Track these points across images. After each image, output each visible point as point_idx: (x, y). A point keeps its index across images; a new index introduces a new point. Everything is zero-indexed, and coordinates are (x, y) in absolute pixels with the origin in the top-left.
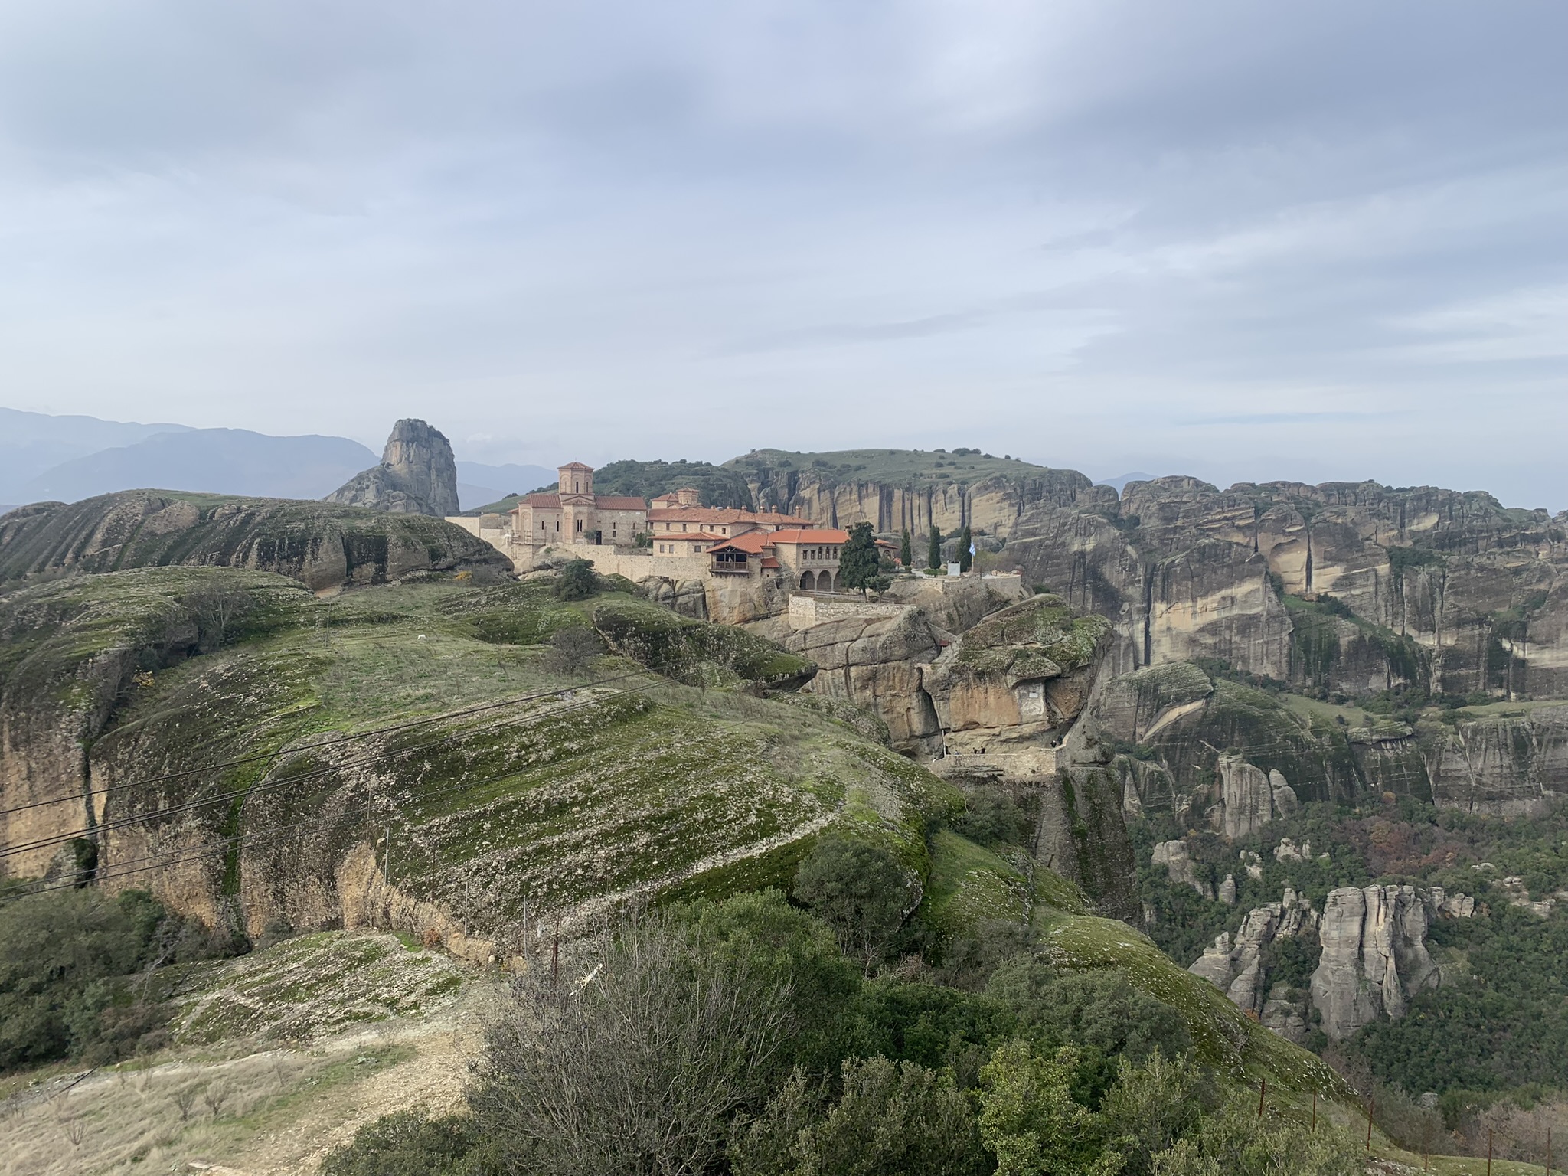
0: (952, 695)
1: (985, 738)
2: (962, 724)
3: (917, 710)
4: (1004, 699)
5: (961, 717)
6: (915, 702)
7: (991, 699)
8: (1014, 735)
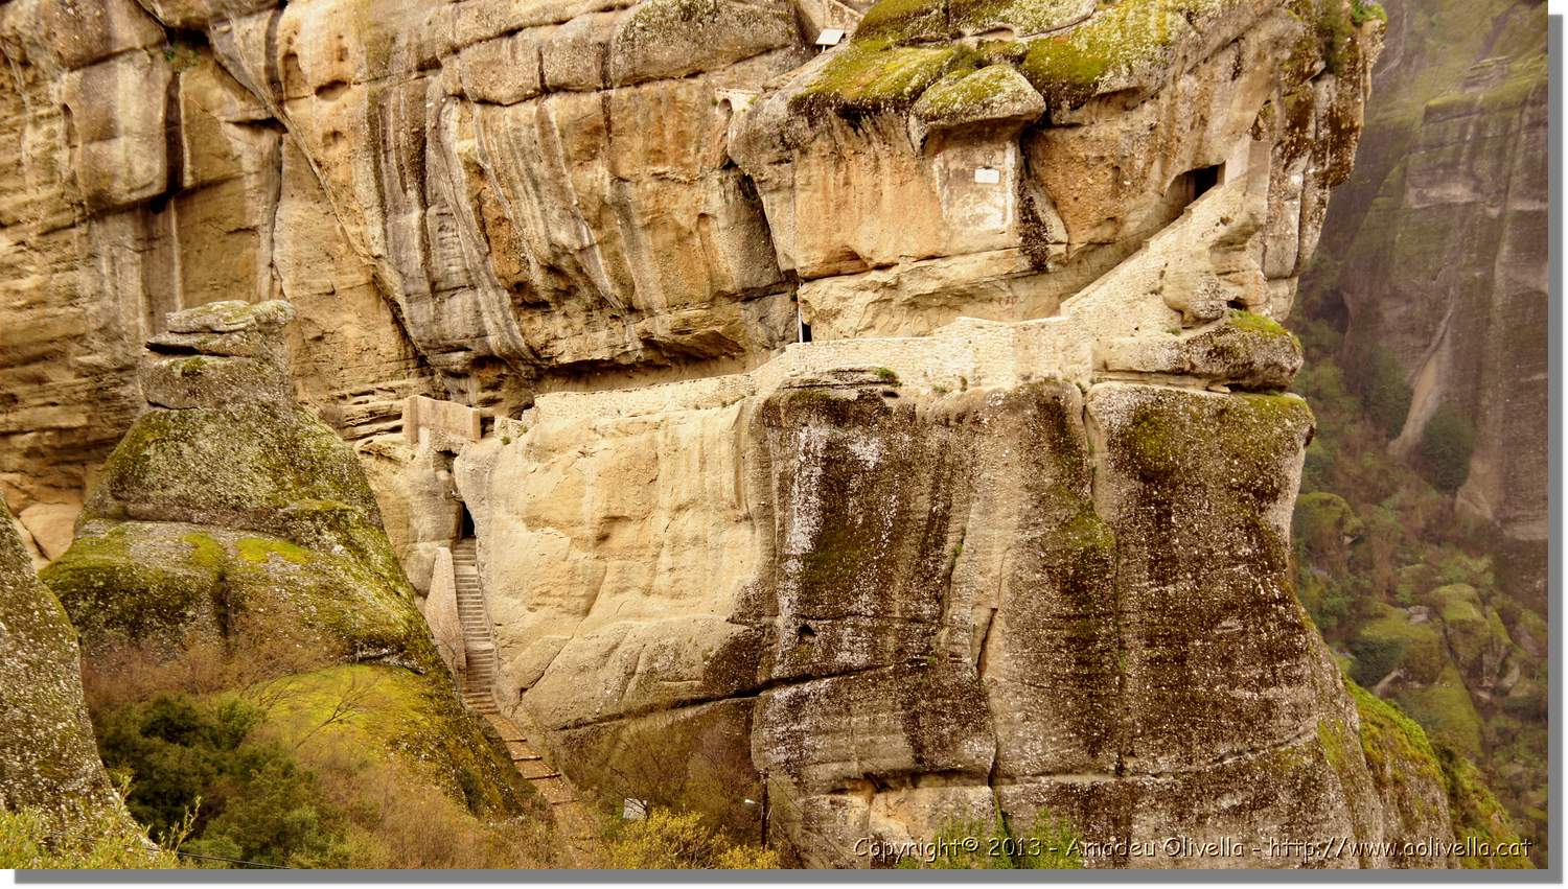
0: (800, 178)
1: (870, 296)
2: (819, 256)
3: (722, 222)
4: (913, 186)
5: (820, 240)
6: (716, 197)
7: (887, 189)
8: (930, 286)
